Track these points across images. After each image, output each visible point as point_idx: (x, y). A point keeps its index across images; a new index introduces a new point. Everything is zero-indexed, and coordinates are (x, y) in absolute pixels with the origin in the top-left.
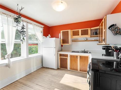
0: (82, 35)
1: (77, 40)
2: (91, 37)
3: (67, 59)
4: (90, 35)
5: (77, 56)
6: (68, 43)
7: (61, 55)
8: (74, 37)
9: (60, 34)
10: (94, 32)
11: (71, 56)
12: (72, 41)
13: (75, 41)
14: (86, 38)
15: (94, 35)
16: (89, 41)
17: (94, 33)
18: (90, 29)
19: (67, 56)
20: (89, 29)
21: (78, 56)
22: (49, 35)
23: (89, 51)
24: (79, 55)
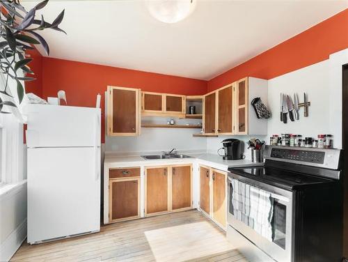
0: (168, 109)
4: (185, 113)
5: (165, 170)
6: (135, 132)
7: (114, 173)
8: (148, 115)
9: (99, 97)
10: (190, 107)
11: (149, 171)
15: (190, 114)
17: (190, 109)
18: (185, 97)
19: (136, 172)
21: (168, 169)
23: (181, 152)
24: (170, 164)
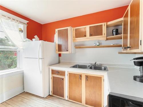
1: (83, 45)
2: (107, 39)
3: (63, 79)
4: (105, 35)
6: (68, 51)
8: (78, 41)
10: (113, 30)
11: (70, 75)
12: (76, 48)
13: (81, 48)
14: (98, 42)
15: (113, 35)
16: (103, 47)
17: (113, 32)
18: (105, 23)
20: (103, 24)
21: (83, 76)
22: (36, 36)
23: (103, 64)
